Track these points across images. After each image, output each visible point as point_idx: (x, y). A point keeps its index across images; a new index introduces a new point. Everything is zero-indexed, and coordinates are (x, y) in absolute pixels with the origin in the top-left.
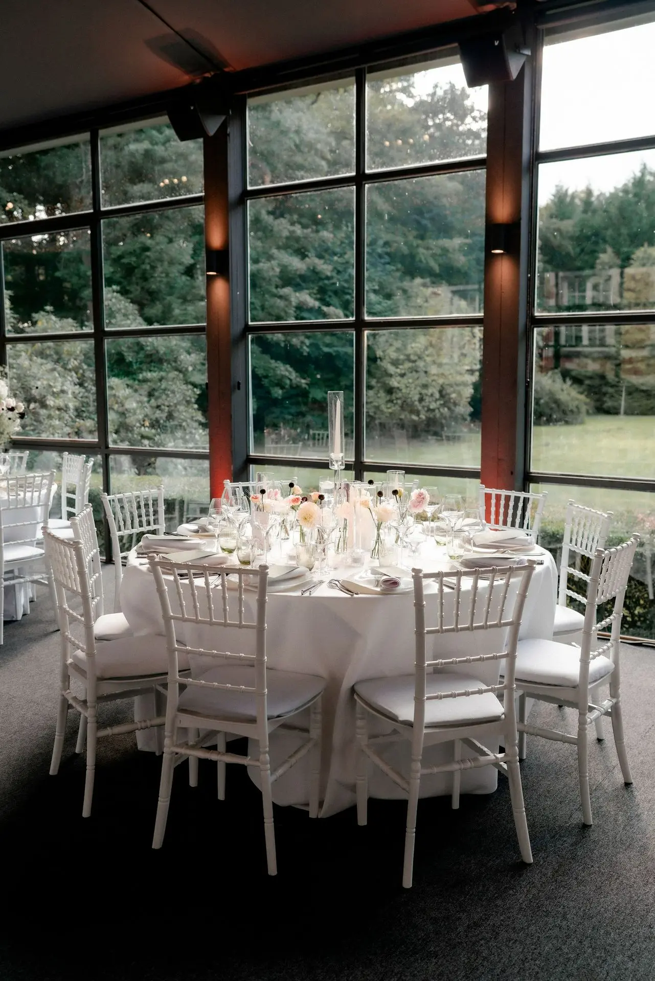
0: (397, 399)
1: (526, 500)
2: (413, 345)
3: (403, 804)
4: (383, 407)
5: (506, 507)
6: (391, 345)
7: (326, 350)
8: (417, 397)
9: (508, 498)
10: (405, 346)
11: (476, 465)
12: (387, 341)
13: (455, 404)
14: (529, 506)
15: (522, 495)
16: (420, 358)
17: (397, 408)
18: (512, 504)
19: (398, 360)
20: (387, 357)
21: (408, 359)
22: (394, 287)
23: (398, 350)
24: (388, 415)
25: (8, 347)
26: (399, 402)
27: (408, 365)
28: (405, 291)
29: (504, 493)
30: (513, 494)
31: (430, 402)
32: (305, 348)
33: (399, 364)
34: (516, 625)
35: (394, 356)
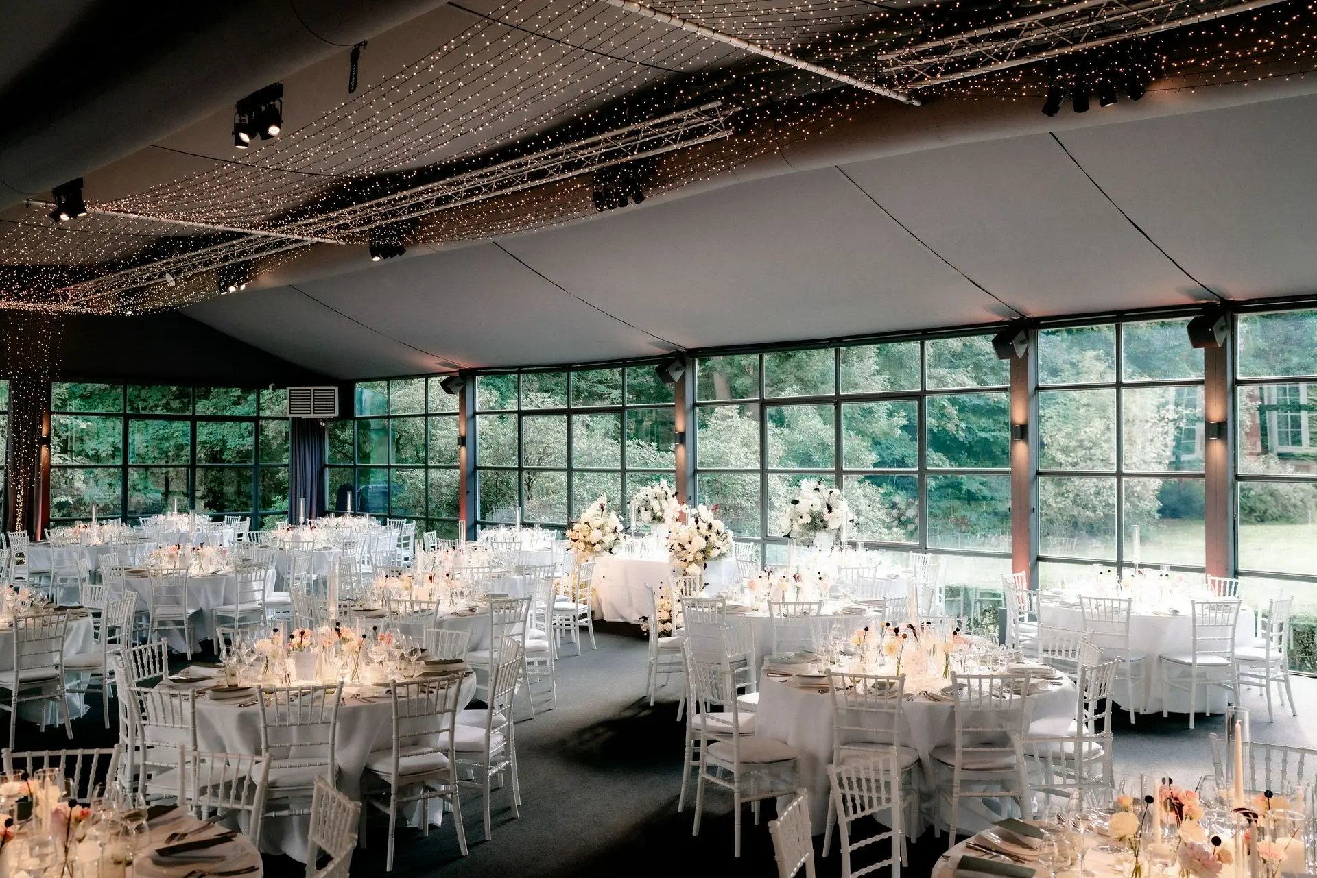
0: (1068, 492)
1: (1236, 584)
2: (1088, 429)
3: (1188, 715)
4: (1051, 501)
5: (1225, 587)
6: (1059, 430)
7: (982, 435)
8: (1093, 490)
9: (1225, 582)
10: (1076, 430)
11: (1202, 563)
12: (1055, 425)
13: (1140, 498)
14: (1238, 587)
15: (1234, 581)
16: (1095, 444)
17: (1069, 502)
18: (1228, 585)
19: (1068, 447)
20: (1055, 444)
21: (1081, 445)
22: (1060, 362)
23: (1069, 435)
24: (1056, 510)
25: (844, 476)
26: (1071, 495)
27: (1081, 453)
28: (1073, 365)
29: (1223, 579)
30: (1228, 580)
31: (1108, 496)
32: (960, 432)
33: (1071, 452)
34: (1233, 639)
35: (1064, 442)
